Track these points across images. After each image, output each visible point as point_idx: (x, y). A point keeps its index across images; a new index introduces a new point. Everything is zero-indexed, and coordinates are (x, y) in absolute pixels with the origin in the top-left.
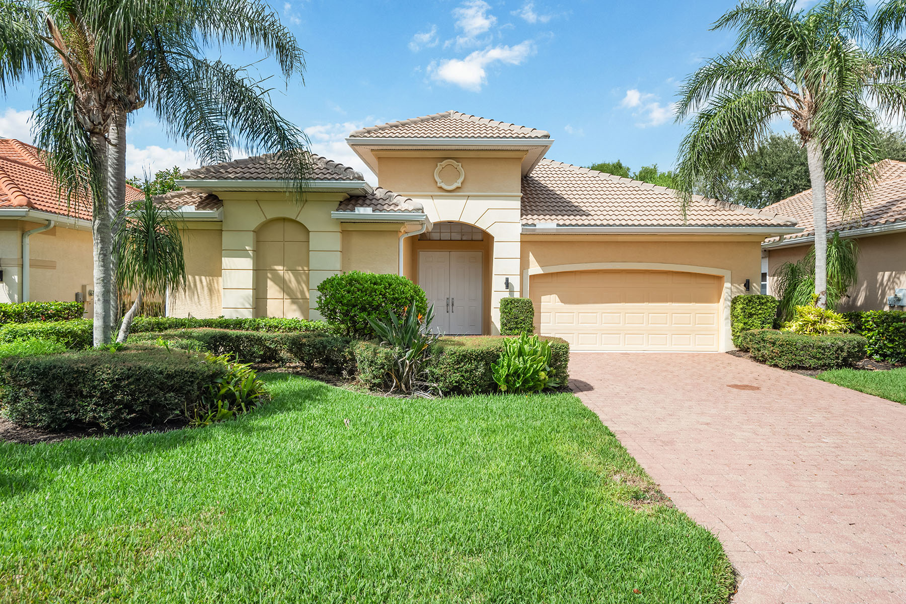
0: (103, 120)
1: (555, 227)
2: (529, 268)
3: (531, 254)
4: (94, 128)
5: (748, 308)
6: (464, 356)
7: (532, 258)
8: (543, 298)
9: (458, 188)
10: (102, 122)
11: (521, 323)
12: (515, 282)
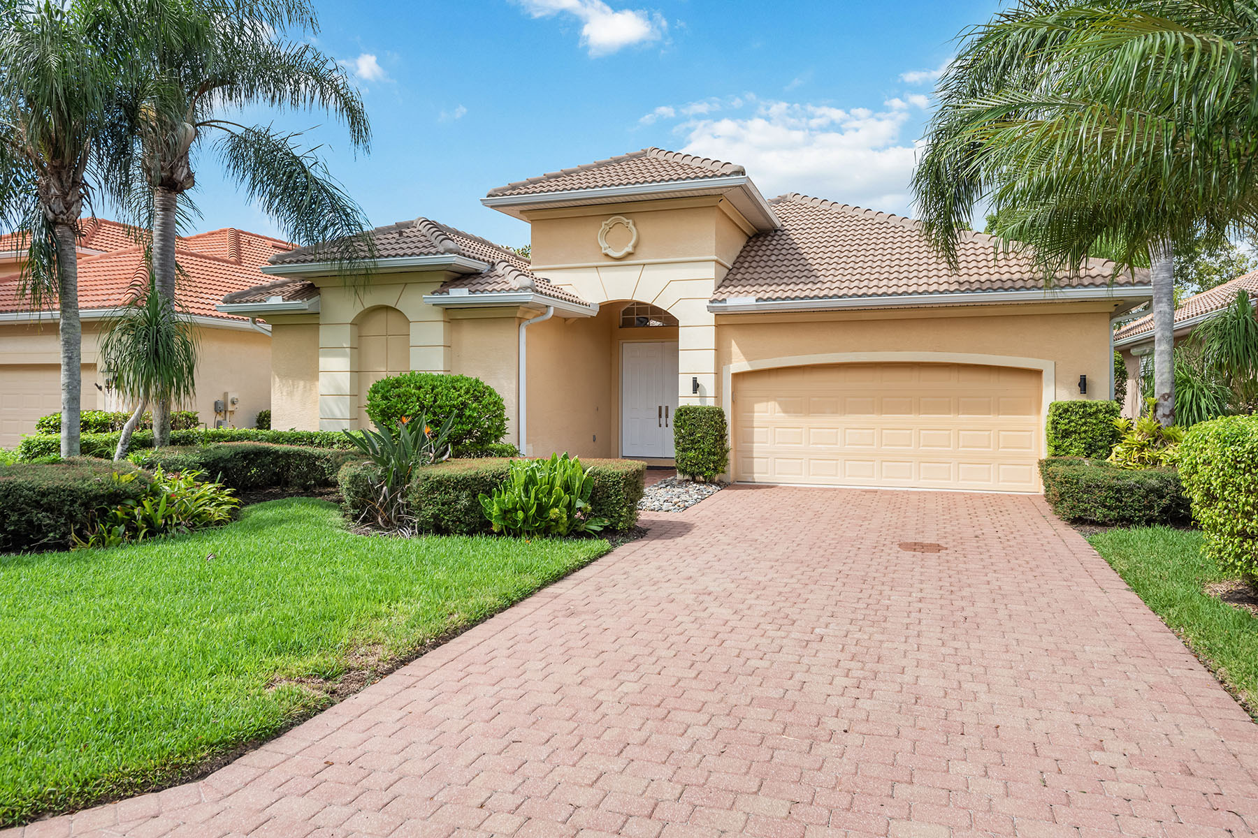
0: (66, 208)
1: (754, 303)
2: (731, 363)
3: (733, 341)
4: (56, 219)
5: (1062, 421)
6: (440, 483)
7: (735, 348)
8: (757, 407)
9: (630, 254)
10: (65, 211)
11: (699, 441)
12: (708, 383)
